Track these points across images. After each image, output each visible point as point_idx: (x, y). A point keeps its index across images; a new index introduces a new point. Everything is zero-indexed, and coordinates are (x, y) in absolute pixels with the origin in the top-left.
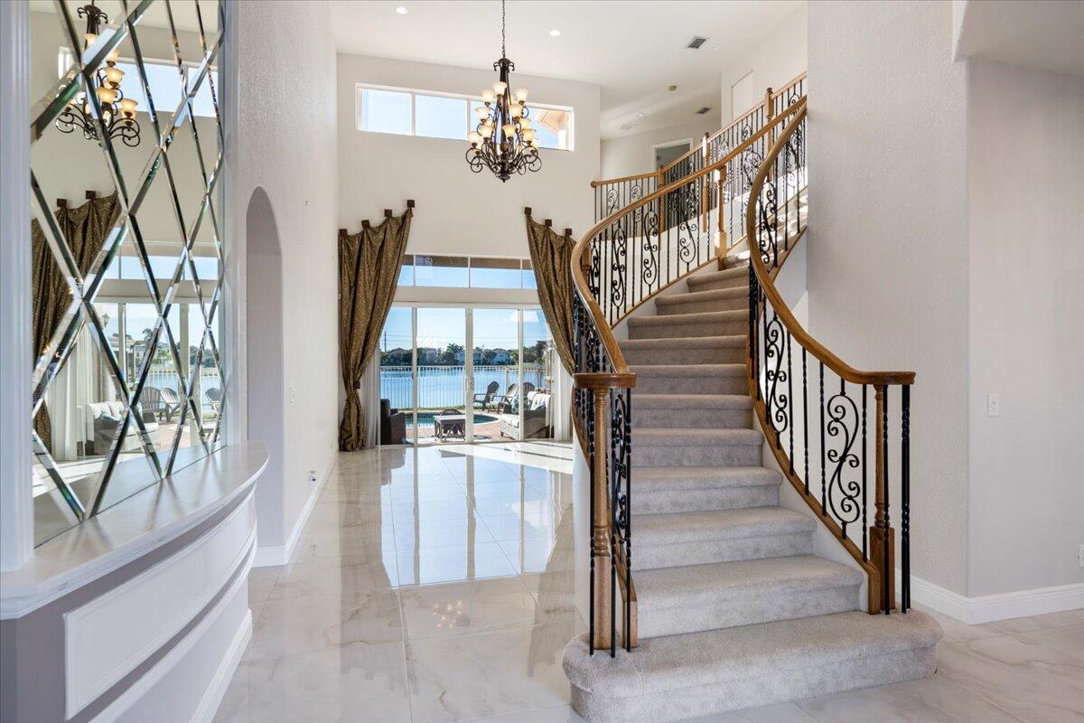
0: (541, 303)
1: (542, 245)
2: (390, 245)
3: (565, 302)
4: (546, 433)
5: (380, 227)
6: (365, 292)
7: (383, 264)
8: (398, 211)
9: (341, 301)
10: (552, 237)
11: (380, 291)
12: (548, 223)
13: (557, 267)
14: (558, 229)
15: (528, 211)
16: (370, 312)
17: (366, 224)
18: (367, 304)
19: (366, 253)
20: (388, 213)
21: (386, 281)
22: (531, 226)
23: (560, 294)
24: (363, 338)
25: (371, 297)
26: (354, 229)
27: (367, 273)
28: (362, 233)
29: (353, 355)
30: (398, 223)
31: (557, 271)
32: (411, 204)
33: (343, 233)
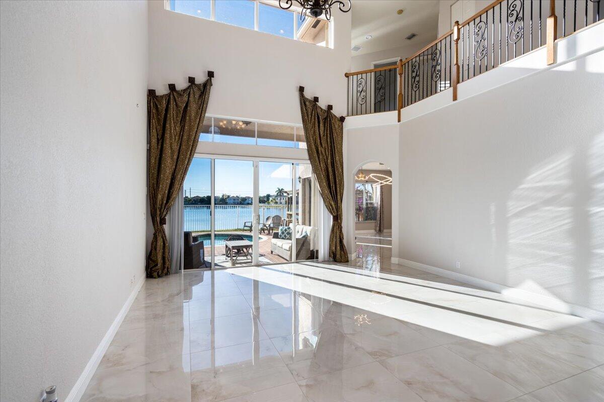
0: (310, 159)
1: (312, 115)
2: (193, 107)
3: (327, 159)
4: (313, 256)
5: (185, 90)
6: (171, 144)
7: (187, 121)
8: (200, 79)
9: (149, 151)
10: (319, 111)
11: (184, 144)
12: (316, 99)
13: (321, 133)
14: (322, 104)
15: (301, 89)
16: (175, 161)
17: (172, 87)
18: (172, 153)
19: (172, 112)
20: (191, 80)
21: (189, 136)
22: (303, 100)
23: (323, 152)
24: (169, 182)
25: (176, 147)
26: (162, 90)
27: (173, 128)
28: (169, 95)
29: (160, 197)
30: (199, 89)
31: (322, 136)
32: (211, 74)
33: (151, 93)
